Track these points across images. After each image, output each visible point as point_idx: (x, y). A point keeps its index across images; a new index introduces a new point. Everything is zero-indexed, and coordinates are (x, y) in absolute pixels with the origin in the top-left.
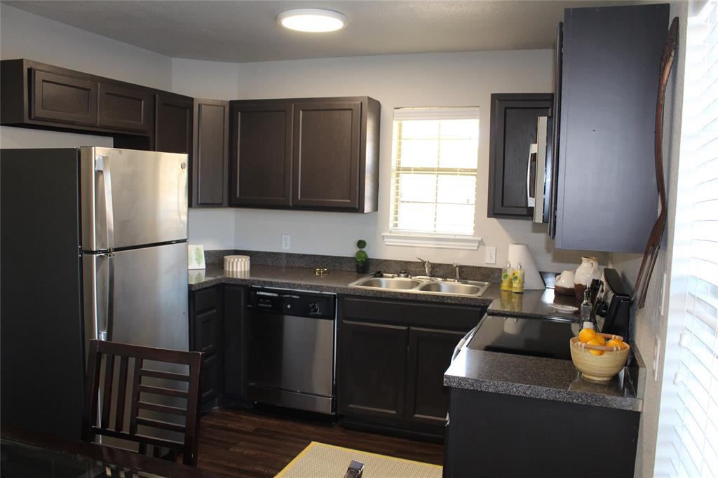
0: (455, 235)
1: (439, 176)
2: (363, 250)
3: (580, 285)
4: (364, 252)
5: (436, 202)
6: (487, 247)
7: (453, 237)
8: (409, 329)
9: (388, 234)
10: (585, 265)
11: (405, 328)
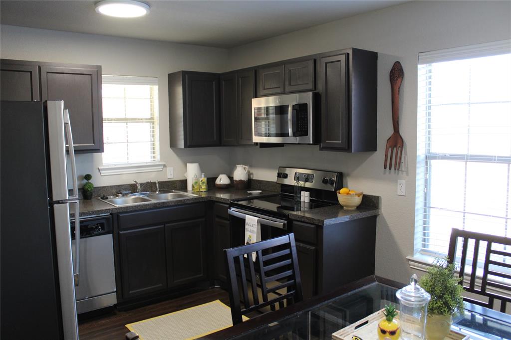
0: (147, 163)
1: (128, 123)
2: (89, 181)
3: (241, 180)
4: (90, 183)
5: (128, 142)
6: (168, 168)
7: (145, 164)
8: (164, 226)
9: (102, 167)
10: (240, 169)
11: (162, 226)
